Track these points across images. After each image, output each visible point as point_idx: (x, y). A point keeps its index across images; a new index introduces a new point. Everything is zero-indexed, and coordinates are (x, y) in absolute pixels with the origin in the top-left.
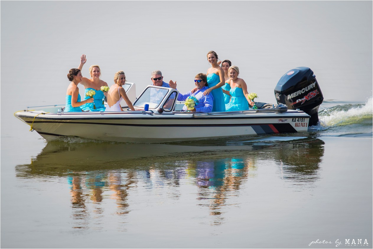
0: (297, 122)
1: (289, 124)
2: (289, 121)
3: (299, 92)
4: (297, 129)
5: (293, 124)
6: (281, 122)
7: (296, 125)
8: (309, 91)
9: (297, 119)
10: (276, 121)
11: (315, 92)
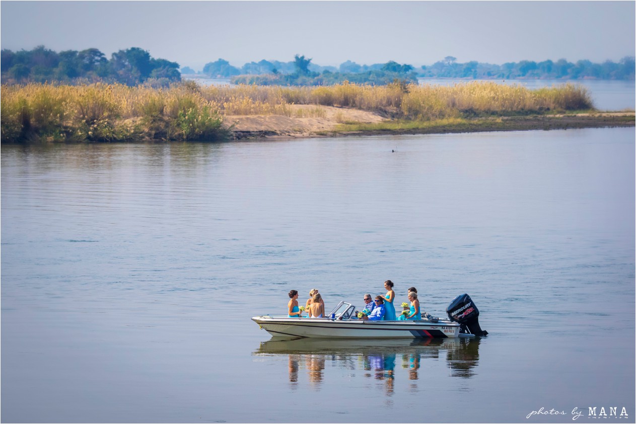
0: (445, 329)
1: (439, 331)
2: (439, 328)
3: (459, 310)
4: (446, 334)
5: (443, 331)
6: (433, 329)
7: (445, 331)
8: (466, 309)
9: (445, 327)
10: (429, 328)
11: (471, 309)
